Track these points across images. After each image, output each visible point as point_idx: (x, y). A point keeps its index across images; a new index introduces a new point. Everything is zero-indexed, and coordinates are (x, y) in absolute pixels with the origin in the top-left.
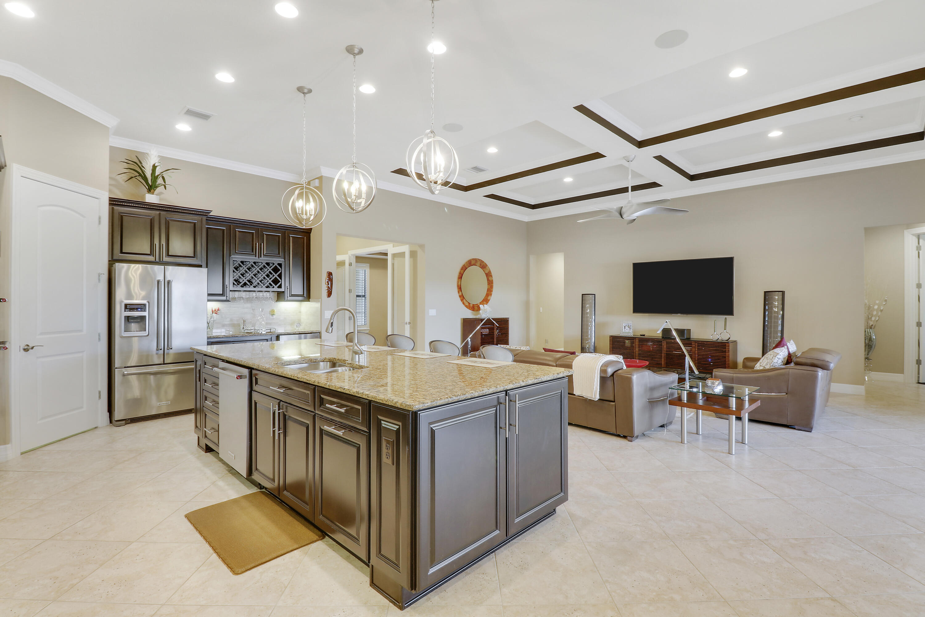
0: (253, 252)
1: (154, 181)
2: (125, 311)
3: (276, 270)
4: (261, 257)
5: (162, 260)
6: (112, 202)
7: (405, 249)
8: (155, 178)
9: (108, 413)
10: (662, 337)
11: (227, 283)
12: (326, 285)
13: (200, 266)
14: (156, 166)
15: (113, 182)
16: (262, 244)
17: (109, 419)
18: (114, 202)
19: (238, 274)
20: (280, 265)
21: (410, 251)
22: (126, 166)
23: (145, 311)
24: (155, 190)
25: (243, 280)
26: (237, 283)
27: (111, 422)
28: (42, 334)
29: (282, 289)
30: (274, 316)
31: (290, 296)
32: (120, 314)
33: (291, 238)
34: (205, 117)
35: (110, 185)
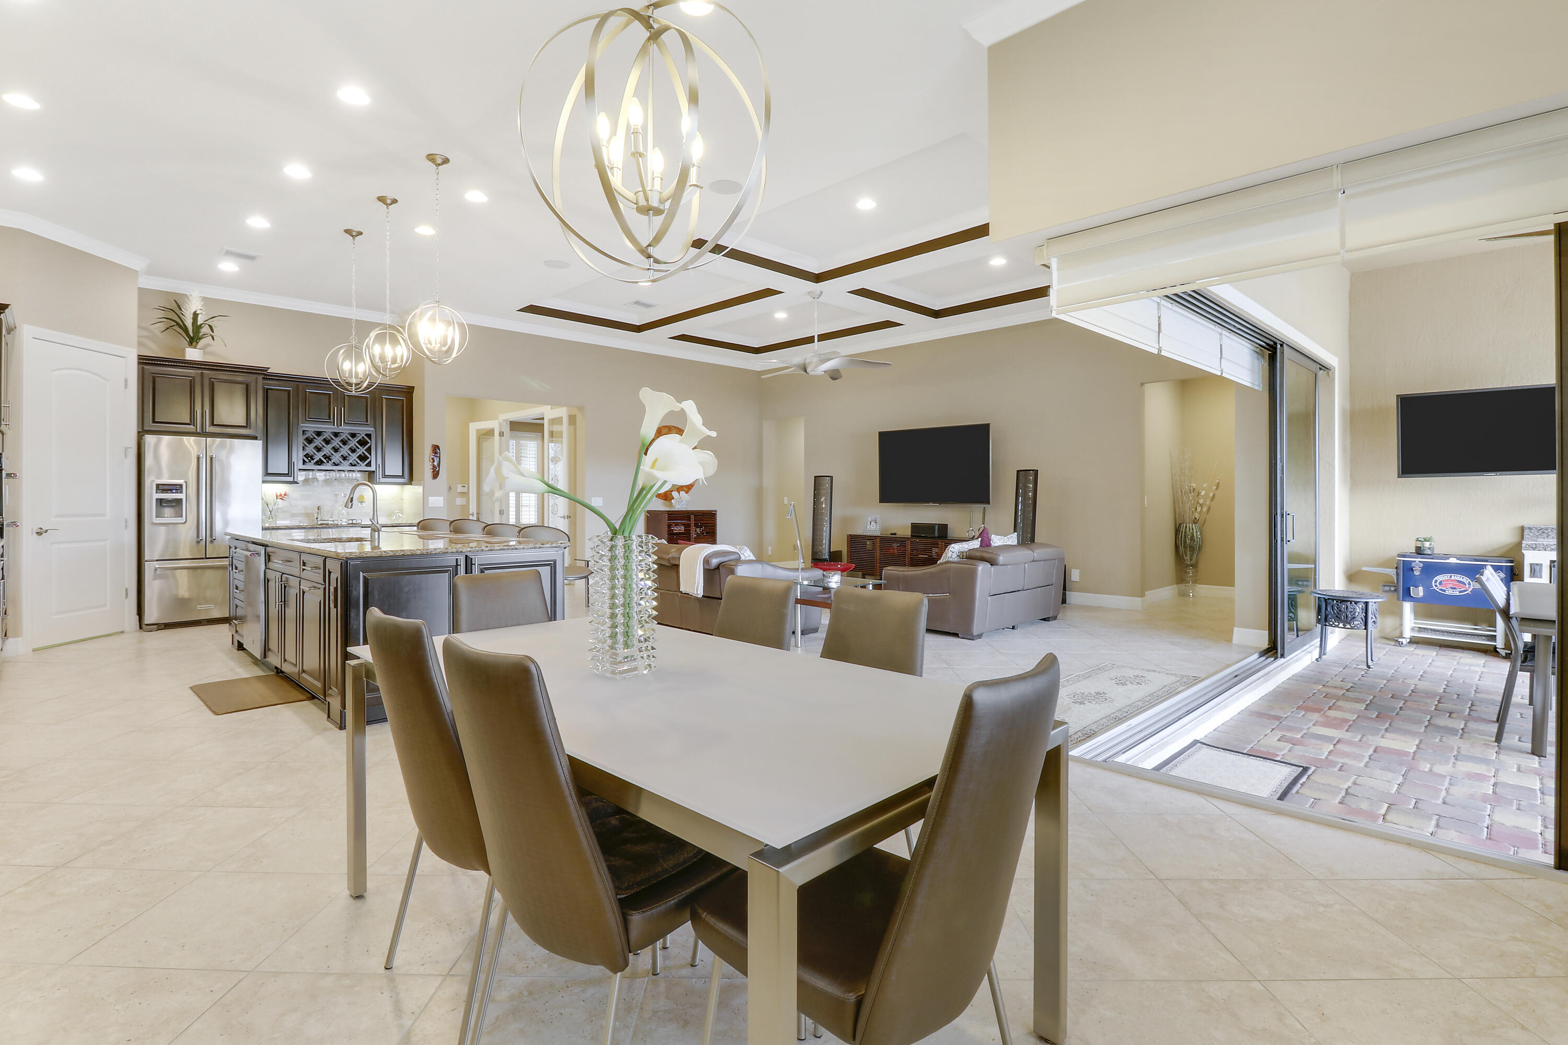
0: (330, 419)
1: (196, 332)
2: (157, 493)
3: (362, 443)
4: (341, 426)
5: (205, 431)
6: (142, 361)
7: (562, 412)
8: (197, 328)
9: (138, 616)
10: (912, 536)
11: (294, 459)
12: (431, 463)
13: (255, 438)
14: (198, 314)
15: (145, 333)
16: (343, 408)
17: (138, 623)
18: (144, 361)
19: (310, 449)
20: (369, 436)
21: (569, 416)
22: (161, 314)
23: (181, 492)
24: (197, 343)
25: (319, 456)
26: (309, 460)
27: (141, 628)
28: (58, 516)
29: (373, 468)
30: (364, 504)
31: (383, 478)
32: (151, 496)
33: (384, 400)
34: (252, 258)
35: (139, 337)
